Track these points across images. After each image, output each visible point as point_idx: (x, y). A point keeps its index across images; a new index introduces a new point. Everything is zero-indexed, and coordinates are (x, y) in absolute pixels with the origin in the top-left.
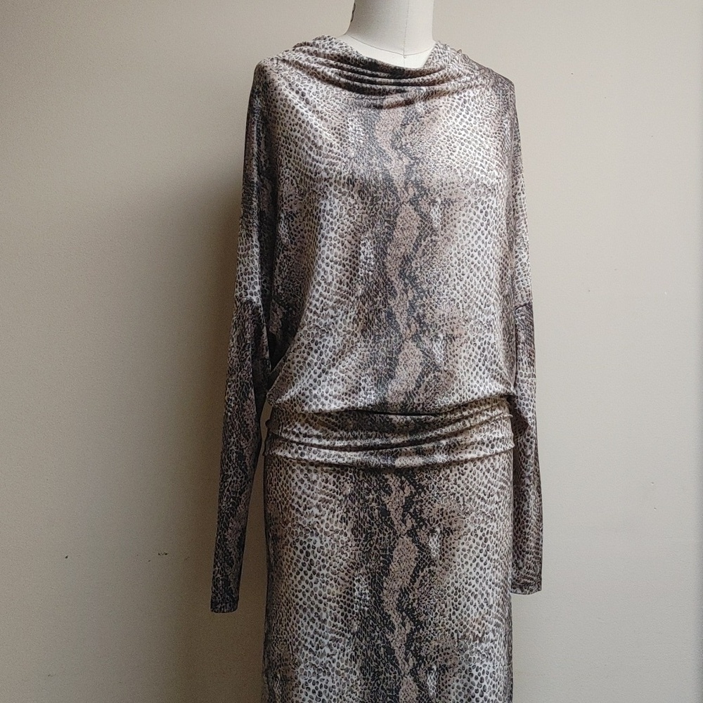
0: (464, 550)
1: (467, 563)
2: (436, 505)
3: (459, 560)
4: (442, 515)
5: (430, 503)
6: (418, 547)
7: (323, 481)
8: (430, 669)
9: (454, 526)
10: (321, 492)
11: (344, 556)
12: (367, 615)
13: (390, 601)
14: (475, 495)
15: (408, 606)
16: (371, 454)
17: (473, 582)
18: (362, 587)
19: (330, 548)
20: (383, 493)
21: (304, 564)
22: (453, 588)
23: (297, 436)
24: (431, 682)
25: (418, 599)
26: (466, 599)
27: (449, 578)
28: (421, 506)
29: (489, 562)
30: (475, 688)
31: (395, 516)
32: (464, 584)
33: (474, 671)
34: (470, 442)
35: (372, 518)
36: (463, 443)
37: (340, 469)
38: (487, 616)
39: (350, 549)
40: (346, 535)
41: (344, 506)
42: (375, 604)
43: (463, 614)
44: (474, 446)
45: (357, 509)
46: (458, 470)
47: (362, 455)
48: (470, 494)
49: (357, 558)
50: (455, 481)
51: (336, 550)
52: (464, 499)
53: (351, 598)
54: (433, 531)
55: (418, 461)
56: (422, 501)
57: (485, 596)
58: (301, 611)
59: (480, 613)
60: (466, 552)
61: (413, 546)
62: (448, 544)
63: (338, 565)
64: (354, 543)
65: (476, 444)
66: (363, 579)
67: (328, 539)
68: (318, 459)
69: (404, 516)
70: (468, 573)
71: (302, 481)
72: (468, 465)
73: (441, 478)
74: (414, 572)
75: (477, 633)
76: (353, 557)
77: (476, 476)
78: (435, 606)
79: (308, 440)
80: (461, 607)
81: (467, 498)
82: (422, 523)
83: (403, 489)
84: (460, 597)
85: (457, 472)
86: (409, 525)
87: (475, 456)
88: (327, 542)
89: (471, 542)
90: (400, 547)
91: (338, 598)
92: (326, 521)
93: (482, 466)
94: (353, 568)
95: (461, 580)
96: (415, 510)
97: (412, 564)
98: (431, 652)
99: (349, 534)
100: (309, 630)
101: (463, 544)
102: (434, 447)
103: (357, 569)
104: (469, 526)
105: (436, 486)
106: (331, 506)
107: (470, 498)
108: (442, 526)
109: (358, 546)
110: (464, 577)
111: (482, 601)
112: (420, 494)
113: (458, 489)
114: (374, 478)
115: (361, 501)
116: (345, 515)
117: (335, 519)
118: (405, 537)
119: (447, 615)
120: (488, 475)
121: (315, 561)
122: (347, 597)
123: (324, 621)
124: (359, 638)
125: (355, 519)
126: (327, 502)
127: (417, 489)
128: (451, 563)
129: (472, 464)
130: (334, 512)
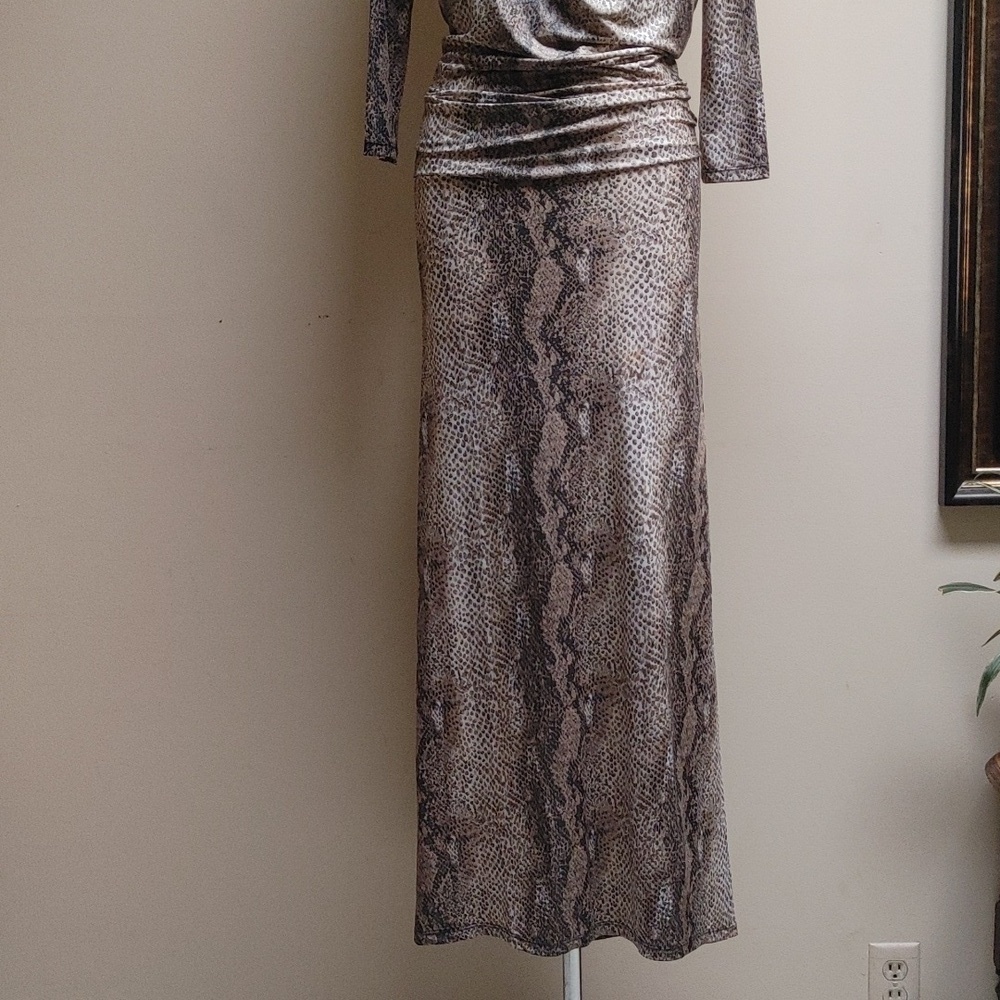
0: (619, 274)
1: (622, 289)
2: (583, 222)
3: (613, 285)
4: (591, 233)
5: (575, 220)
6: (564, 269)
7: (455, 196)
8: (582, 406)
9: (606, 246)
10: (454, 210)
11: (479, 279)
12: (507, 344)
13: (533, 329)
14: (631, 211)
15: (553, 335)
16: (504, 164)
17: (631, 311)
18: (500, 314)
19: (464, 270)
20: (520, 209)
21: (441, 290)
22: (605, 317)
23: (430, 146)
24: (583, 420)
25: (565, 328)
26: (621, 329)
27: (602, 306)
28: (566, 224)
29: (651, 290)
30: (632, 428)
31: (536, 235)
32: (619, 312)
33: (630, 410)
34: (621, 148)
35: (509, 237)
36: (613, 149)
37: (470, 182)
38: (647, 351)
39: (486, 271)
40: (481, 256)
41: (477, 224)
42: (516, 332)
43: (618, 347)
44: (628, 154)
45: (492, 227)
46: (609, 181)
47: (494, 165)
48: (625, 210)
49: (494, 281)
50: (606, 194)
51: (471, 273)
52: (617, 215)
53: (490, 325)
54: (581, 252)
55: (558, 170)
56: (566, 218)
57: (646, 327)
58: (441, 342)
59: (639, 346)
60: (622, 277)
61: (557, 268)
62: (599, 267)
63: (473, 289)
64: (490, 265)
65: (630, 152)
66: (502, 305)
67: (463, 260)
68: (449, 172)
69: (545, 234)
70: (624, 300)
71: (436, 199)
72: (620, 176)
73: (588, 192)
74: (559, 298)
75: (635, 368)
76: (489, 279)
77: (632, 189)
78: (585, 336)
79: (439, 149)
80: (616, 338)
81: (621, 215)
82: (567, 243)
83: (543, 204)
84: (614, 327)
85: (608, 185)
86: (552, 246)
87: (629, 165)
88: (462, 264)
89: (627, 265)
90: (543, 269)
91: (475, 326)
92: (460, 242)
93: (640, 178)
94: (489, 292)
95: (616, 308)
96: (558, 228)
97: (557, 288)
98: (582, 386)
99: (484, 254)
100: (450, 361)
101: (618, 266)
102: (576, 154)
103: (494, 293)
104: (625, 246)
105: (582, 201)
106: (464, 224)
107: (626, 215)
108: (591, 246)
109: (495, 267)
110: (619, 304)
111: (642, 333)
112: (563, 210)
113: (610, 204)
114: (509, 192)
115: (497, 218)
116: (479, 234)
117: (469, 238)
118: (547, 259)
119: (600, 348)
120: (650, 189)
121: (451, 285)
122: (485, 324)
123: (463, 351)
124: (500, 369)
125: (490, 238)
126: (460, 219)
127: (560, 205)
128: (604, 289)
129: (626, 176)
130: (468, 230)
